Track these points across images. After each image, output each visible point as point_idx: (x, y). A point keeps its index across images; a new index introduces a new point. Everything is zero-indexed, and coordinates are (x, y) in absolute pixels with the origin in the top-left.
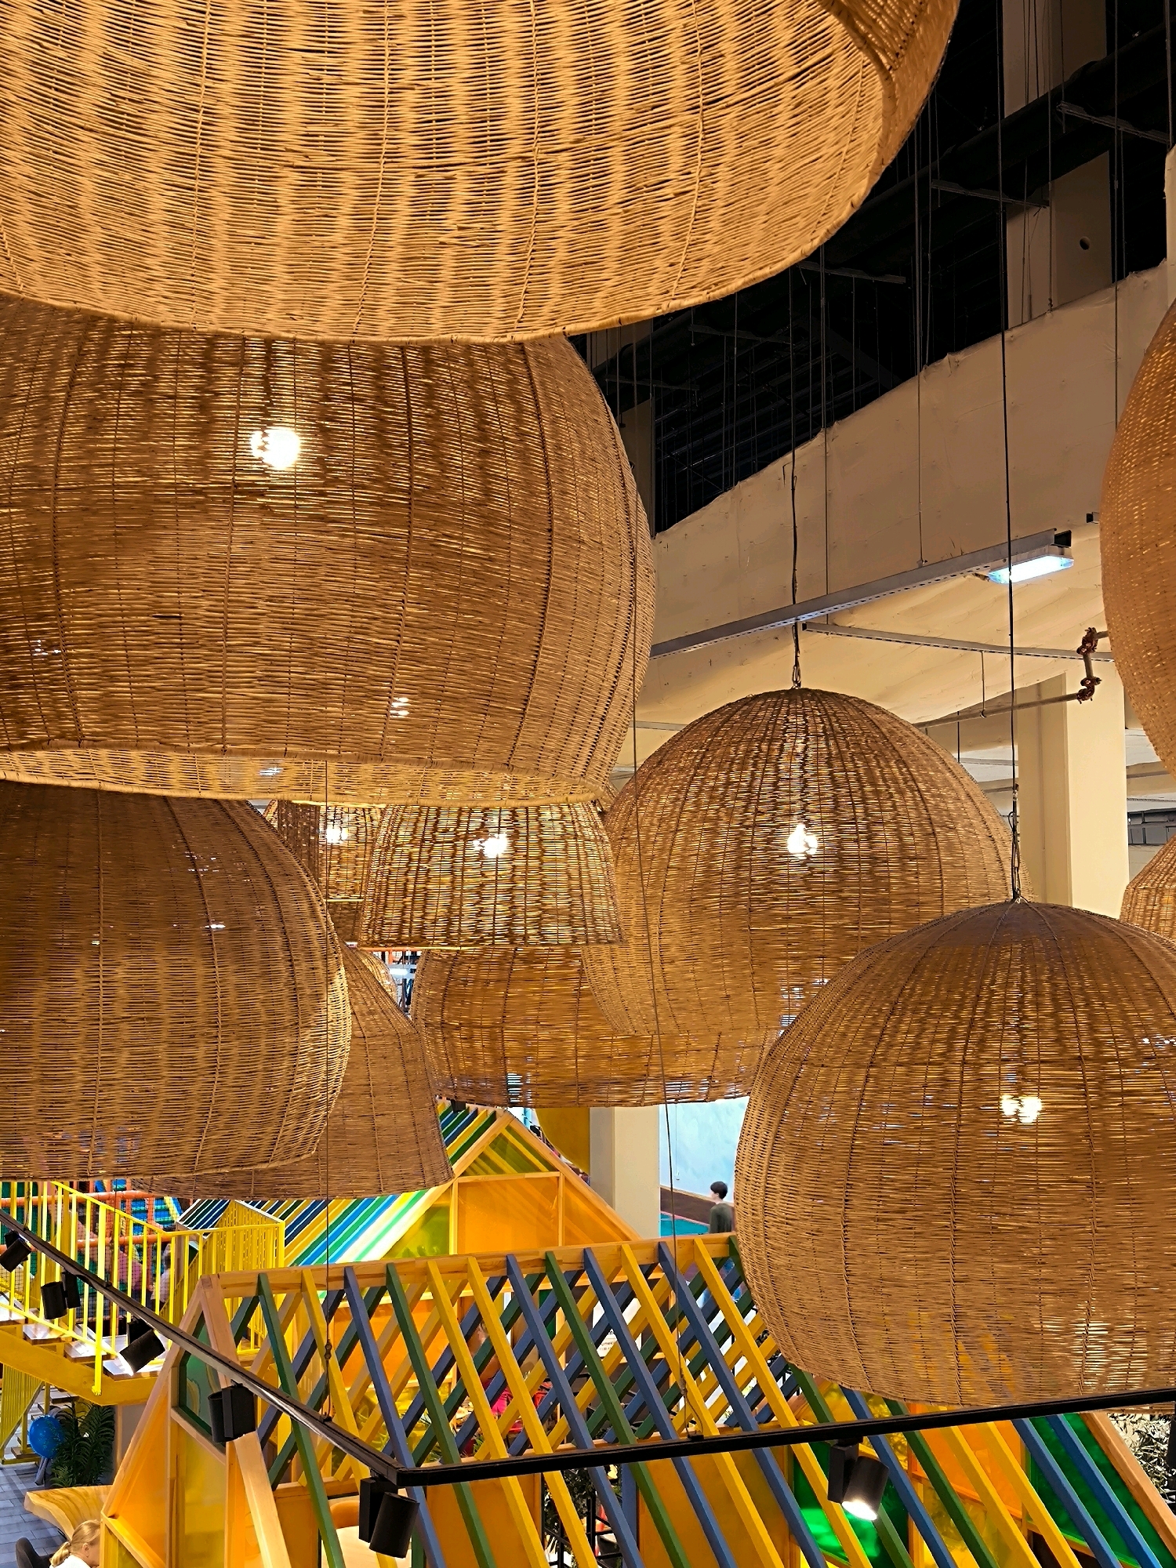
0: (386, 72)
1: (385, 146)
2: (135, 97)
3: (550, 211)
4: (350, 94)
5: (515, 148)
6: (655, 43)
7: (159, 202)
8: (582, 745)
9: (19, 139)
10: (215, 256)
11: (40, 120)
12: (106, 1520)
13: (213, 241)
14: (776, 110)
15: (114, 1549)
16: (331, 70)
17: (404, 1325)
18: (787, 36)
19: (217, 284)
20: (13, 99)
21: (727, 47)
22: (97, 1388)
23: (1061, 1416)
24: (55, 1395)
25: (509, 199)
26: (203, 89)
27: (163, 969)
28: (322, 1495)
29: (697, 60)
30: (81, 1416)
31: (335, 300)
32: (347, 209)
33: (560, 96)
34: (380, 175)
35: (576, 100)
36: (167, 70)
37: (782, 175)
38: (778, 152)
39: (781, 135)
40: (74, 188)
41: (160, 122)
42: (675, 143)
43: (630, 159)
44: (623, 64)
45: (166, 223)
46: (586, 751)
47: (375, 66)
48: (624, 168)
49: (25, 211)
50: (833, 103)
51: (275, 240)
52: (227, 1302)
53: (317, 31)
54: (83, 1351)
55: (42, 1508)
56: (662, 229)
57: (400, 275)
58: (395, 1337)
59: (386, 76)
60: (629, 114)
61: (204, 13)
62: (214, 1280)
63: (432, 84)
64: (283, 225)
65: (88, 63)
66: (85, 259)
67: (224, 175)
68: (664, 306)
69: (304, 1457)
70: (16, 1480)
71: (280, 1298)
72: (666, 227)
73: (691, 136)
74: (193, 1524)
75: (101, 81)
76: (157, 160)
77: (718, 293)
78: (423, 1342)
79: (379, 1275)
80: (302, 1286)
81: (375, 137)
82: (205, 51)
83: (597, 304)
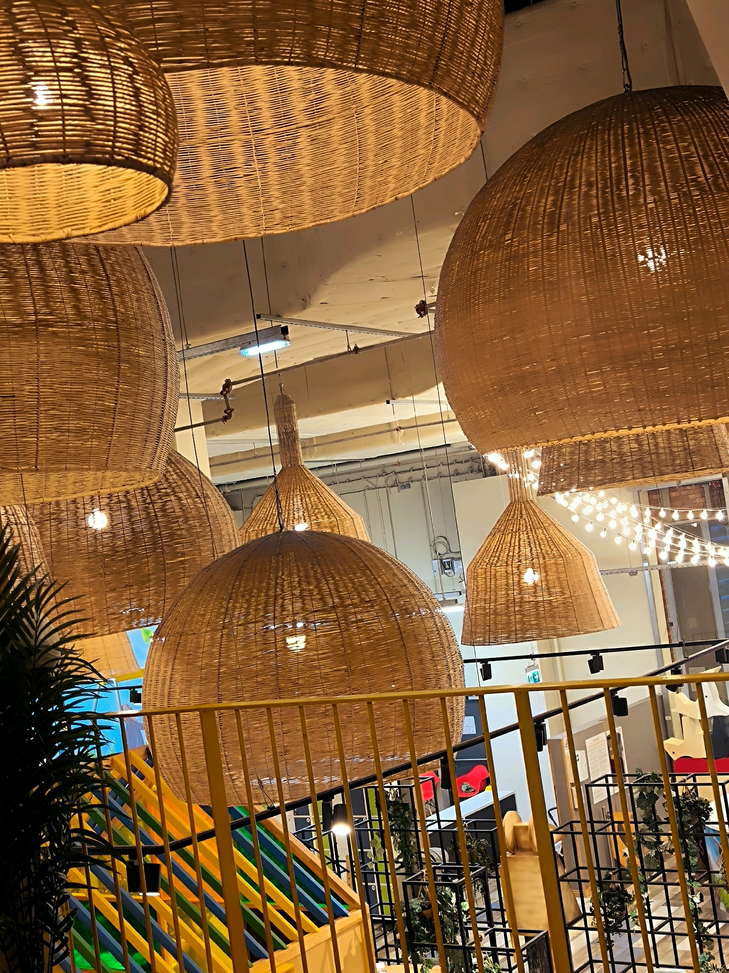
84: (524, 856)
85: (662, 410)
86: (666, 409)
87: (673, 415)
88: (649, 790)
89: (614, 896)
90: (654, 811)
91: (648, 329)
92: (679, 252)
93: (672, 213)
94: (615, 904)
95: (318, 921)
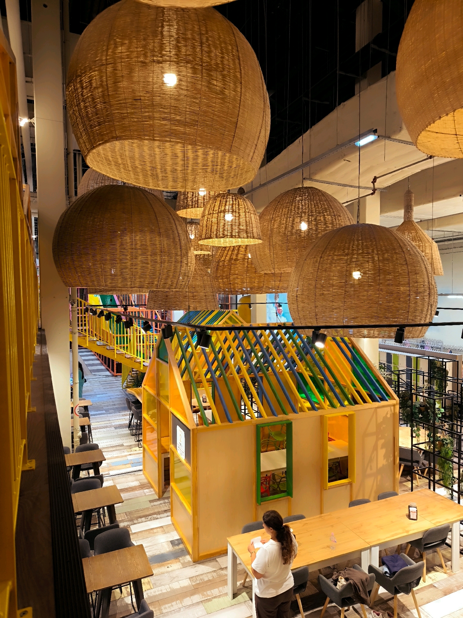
12: (143, 386)
15: (145, 392)
22: (142, 368)
27: (148, 238)
30: (139, 374)
46: (251, 154)
54: (138, 361)
55: (130, 392)
70: (126, 389)
71: (180, 333)
80: (185, 330)
95: (374, 400)
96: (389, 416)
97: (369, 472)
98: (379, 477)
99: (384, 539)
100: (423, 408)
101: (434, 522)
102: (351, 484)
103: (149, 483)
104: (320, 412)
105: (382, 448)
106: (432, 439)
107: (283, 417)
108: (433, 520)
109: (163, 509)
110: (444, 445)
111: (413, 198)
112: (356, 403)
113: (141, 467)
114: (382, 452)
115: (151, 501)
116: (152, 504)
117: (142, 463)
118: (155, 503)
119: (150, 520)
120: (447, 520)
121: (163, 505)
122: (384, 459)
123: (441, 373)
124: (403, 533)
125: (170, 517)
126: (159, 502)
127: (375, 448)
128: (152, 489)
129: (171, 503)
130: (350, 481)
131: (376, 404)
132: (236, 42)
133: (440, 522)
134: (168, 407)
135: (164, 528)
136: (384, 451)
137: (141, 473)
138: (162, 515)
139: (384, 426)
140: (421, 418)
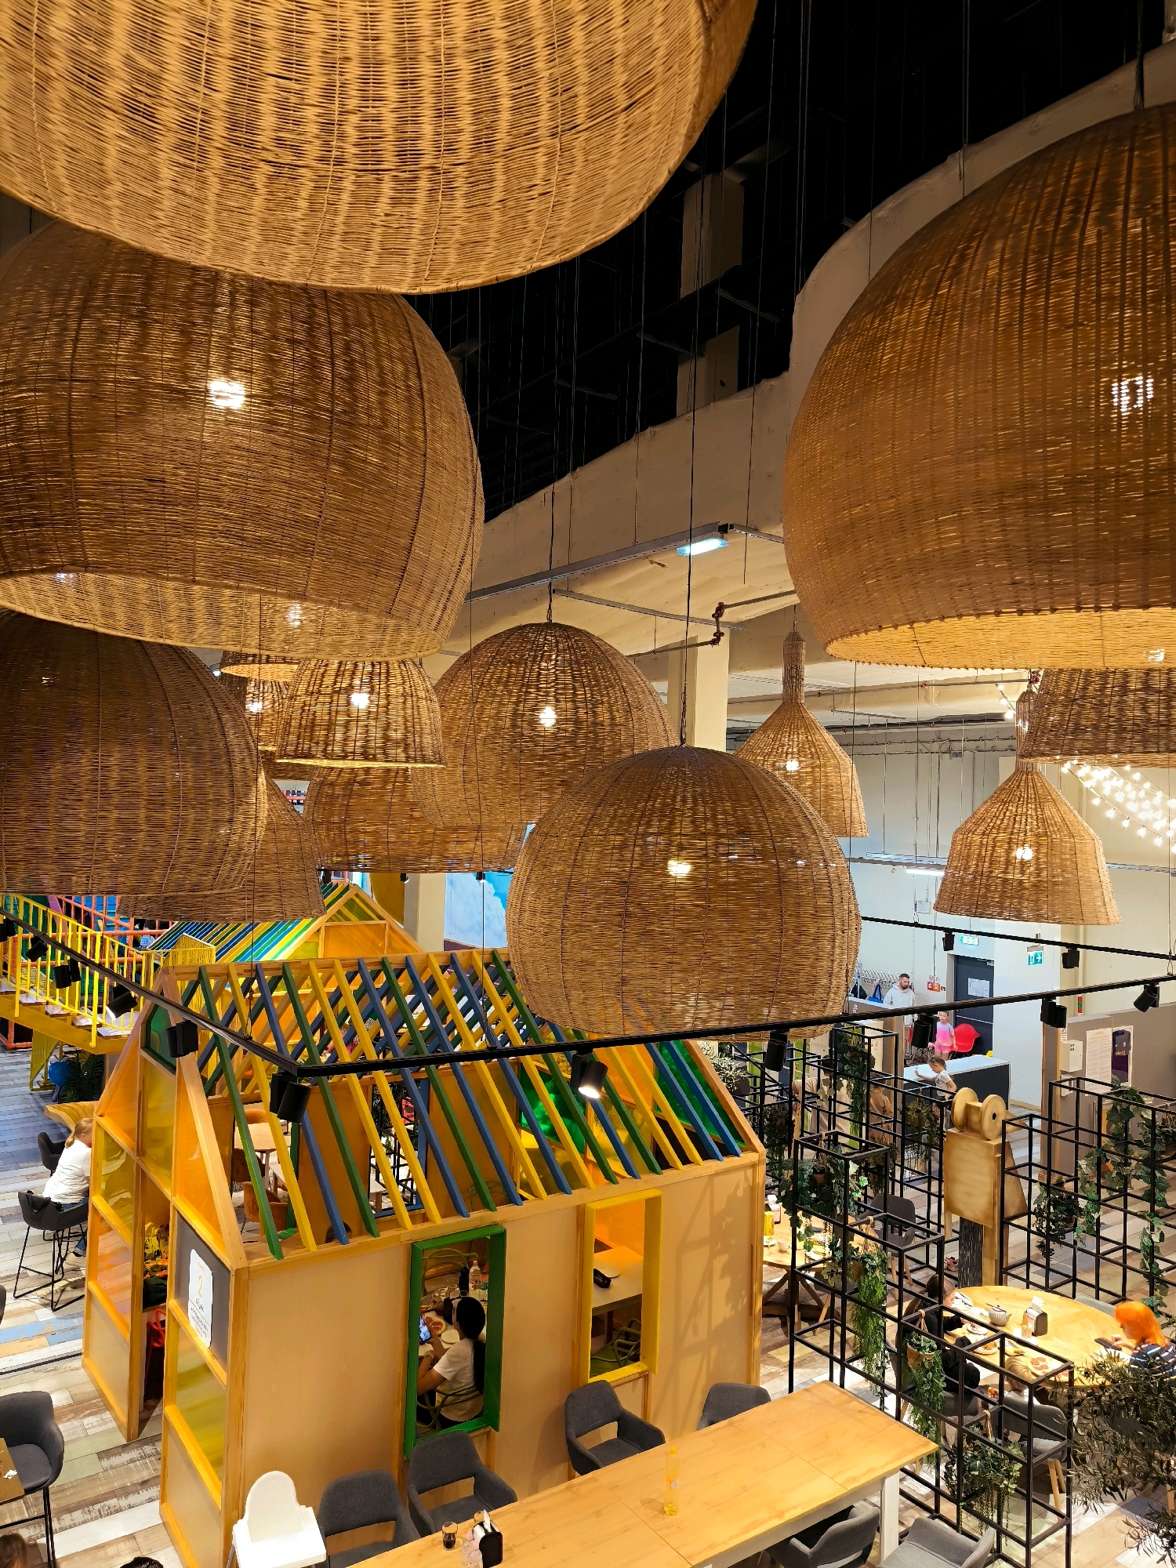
0: (337, 99)
1: (334, 153)
2: (149, 91)
3: (451, 207)
4: (311, 113)
5: (427, 161)
6: (530, 88)
7: (166, 173)
8: (436, 608)
9: (58, 105)
10: (208, 217)
11: (74, 95)
12: (96, 1117)
13: (206, 207)
14: (613, 133)
15: (101, 1136)
16: (298, 93)
17: (293, 997)
18: (621, 78)
19: (207, 236)
20: (54, 74)
21: (580, 90)
22: (93, 1044)
23: (672, 1042)
24: (66, 1049)
25: (421, 196)
26: (202, 95)
28: (239, 1102)
29: (558, 99)
30: (83, 1061)
31: (293, 257)
32: (304, 194)
33: (460, 125)
34: (330, 174)
35: (472, 128)
36: (175, 78)
37: (616, 177)
38: (614, 161)
39: (616, 150)
40: (102, 151)
41: (168, 115)
42: (540, 158)
43: (507, 170)
44: (505, 103)
45: (172, 189)
46: (439, 613)
47: (328, 93)
48: (504, 177)
49: (62, 158)
50: (654, 123)
51: (252, 212)
52: (179, 983)
53: (287, 62)
54: (83, 1022)
55: (56, 1115)
56: (530, 218)
57: (341, 243)
58: (286, 1006)
59: (337, 102)
60: (508, 139)
61: (203, 36)
62: (171, 970)
63: (370, 110)
64: (258, 202)
65: (114, 59)
66: (109, 203)
67: (217, 161)
68: (529, 267)
69: (227, 1077)
70: (40, 1100)
71: (212, 982)
72: (531, 217)
73: (551, 155)
74: (151, 1123)
75: (124, 75)
76: (167, 141)
77: (567, 256)
78: (305, 1008)
79: (278, 969)
80: (228, 975)
81: (327, 143)
82: (204, 66)
83: (482, 269)
84: (972, 1136)
85: (1051, 585)
86: (1058, 584)
87: (1070, 595)
88: (1124, 1105)
89: (1062, 1205)
90: (1126, 1129)
91: (1045, 444)
92: (1122, 313)
93: (1124, 251)
94: (1062, 1213)
95: (706, 1154)
96: (740, 1193)
97: (690, 1339)
98: (714, 1352)
99: (725, 1543)
100: (819, 1177)
101: (841, 1479)
102: (645, 1376)
103: (102, 1395)
104: (576, 1197)
105: (722, 1276)
106: (839, 1255)
107: (481, 1218)
108: (840, 1473)
109: (138, 1478)
110: (866, 1271)
111: (804, 651)
112: (665, 1165)
113: (76, 1345)
114: (722, 1286)
115: (103, 1455)
116: (106, 1463)
117: (81, 1331)
118: (116, 1460)
119: (96, 1518)
120: (871, 1470)
121: (137, 1464)
122: (727, 1304)
123: (858, 1063)
124: (770, 1519)
125: (157, 1503)
126: (126, 1457)
127: (707, 1278)
128: (107, 1415)
129: (162, 1458)
130: (645, 1368)
131: (712, 1166)
132: (415, 352)
133: (855, 1479)
134: (168, 1192)
135: (139, 1539)
136: (727, 1281)
137: (77, 1363)
138: (133, 1499)
139: (729, 1220)
140: (816, 1200)
